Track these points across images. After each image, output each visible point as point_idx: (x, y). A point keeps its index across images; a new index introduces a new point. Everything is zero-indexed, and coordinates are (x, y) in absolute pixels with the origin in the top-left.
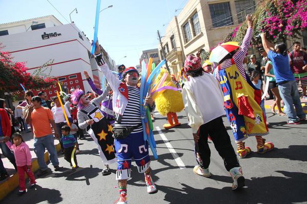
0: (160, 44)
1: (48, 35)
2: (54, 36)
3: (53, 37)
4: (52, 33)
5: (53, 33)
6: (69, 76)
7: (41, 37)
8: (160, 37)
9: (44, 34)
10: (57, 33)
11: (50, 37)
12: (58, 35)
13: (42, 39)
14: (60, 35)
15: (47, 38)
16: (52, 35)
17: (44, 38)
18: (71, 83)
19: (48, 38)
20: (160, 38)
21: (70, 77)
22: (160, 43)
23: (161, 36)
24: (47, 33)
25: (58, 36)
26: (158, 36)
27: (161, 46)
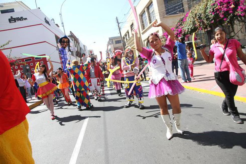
0: (119, 30)
1: (14, 18)
2: (20, 20)
3: (19, 21)
4: (18, 18)
5: (20, 18)
6: (35, 58)
7: (8, 21)
8: (118, 23)
9: (11, 18)
10: (23, 18)
11: (16, 21)
12: (24, 19)
13: (9, 22)
14: (26, 20)
15: (14, 21)
16: (19, 19)
17: (12, 22)
19: (15, 22)
20: (118, 24)
22: (118, 28)
23: (119, 22)
24: (13, 18)
25: (24, 21)
26: (117, 22)
27: (119, 31)
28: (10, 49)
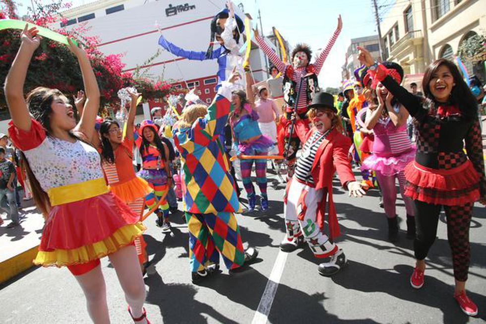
0: (376, 23)
1: (175, 8)
2: (184, 10)
3: (182, 11)
4: (181, 6)
5: (183, 5)
6: (204, 80)
7: (165, 13)
8: (376, 6)
9: (169, 7)
10: (189, 5)
11: (178, 11)
12: (190, 8)
14: (194, 8)
15: (173, 13)
16: (181, 8)
17: (170, 14)
18: (207, 91)
19: (176, 14)
20: (377, 9)
21: (206, 81)
22: (376, 19)
23: (378, 5)
24: (173, 6)
26: (373, 5)
27: (377, 26)
28: (163, 64)
